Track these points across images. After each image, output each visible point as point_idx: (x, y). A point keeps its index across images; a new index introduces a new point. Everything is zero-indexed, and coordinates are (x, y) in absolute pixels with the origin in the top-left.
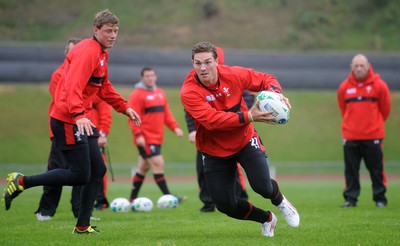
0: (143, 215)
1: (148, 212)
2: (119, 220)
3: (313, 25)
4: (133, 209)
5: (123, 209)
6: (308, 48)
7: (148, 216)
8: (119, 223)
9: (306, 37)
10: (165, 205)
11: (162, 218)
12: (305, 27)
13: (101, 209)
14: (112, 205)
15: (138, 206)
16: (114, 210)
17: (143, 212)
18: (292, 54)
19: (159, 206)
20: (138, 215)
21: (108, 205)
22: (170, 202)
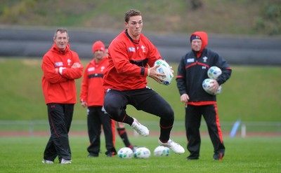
0: (143, 161)
1: (147, 159)
2: (124, 164)
3: (276, 16)
4: (135, 156)
5: (128, 156)
6: (272, 33)
7: (147, 161)
8: (124, 167)
9: (271, 25)
10: (161, 153)
11: (158, 163)
12: (270, 17)
13: (110, 156)
14: (119, 153)
15: (139, 154)
16: (121, 156)
17: (143, 158)
18: (260, 38)
19: (155, 154)
20: (139, 161)
21: (116, 153)
22: (164, 151)
